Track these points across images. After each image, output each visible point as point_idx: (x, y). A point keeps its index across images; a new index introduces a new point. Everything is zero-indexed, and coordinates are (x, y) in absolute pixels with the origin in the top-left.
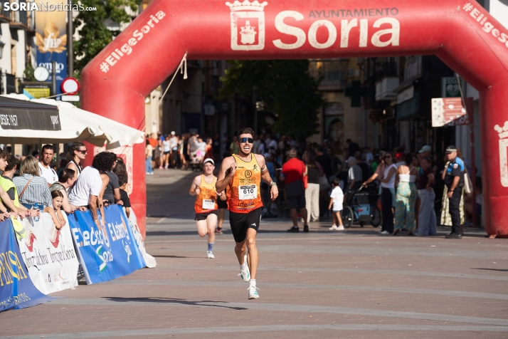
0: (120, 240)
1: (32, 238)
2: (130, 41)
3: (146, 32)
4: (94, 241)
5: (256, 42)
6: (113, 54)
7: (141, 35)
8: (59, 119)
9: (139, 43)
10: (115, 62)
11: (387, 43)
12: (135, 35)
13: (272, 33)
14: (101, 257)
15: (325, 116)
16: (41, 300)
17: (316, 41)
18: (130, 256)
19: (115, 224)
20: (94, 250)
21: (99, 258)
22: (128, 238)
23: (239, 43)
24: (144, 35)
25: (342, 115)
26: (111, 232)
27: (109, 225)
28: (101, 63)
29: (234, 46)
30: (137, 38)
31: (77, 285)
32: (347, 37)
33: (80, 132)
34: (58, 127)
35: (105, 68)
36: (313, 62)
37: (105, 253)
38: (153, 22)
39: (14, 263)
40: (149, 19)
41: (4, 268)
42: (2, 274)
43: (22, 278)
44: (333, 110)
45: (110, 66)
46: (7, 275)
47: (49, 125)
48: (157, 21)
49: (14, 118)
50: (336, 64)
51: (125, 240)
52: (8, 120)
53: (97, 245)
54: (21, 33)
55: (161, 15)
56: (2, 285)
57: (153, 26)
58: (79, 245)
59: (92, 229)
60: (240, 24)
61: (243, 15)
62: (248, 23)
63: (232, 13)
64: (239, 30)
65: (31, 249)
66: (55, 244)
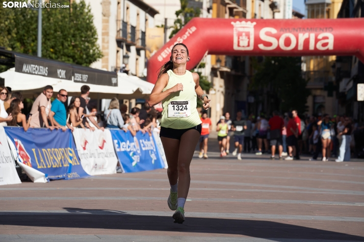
0: (148, 151)
1: (86, 143)
3: (185, 39)
4: (129, 148)
6: (166, 51)
8: (117, 80)
10: (166, 55)
11: (326, 48)
12: (178, 39)
13: (258, 41)
14: (133, 157)
16: (86, 177)
17: (284, 45)
18: (155, 161)
19: (145, 141)
20: (129, 153)
23: (239, 45)
25: (325, 103)
26: (142, 145)
27: (141, 141)
28: (158, 56)
29: (236, 47)
31: (115, 172)
32: (303, 44)
33: (135, 90)
34: (116, 85)
35: (160, 59)
36: (308, 72)
37: (135, 156)
38: (189, 33)
39: (71, 155)
40: (186, 31)
41: (63, 157)
42: (61, 160)
43: (76, 164)
44: (319, 100)
45: (163, 58)
46: (65, 161)
47: (110, 83)
48: (191, 32)
49: (85, 77)
50: (322, 73)
51: (152, 151)
52: (81, 77)
53: (130, 151)
54: (142, 52)
55: (194, 29)
56: (61, 166)
57: (189, 35)
58: (118, 150)
59: (128, 141)
60: (240, 35)
61: (241, 30)
62: (244, 34)
63: (234, 29)
64: (239, 38)
65: (84, 148)
66: (101, 148)
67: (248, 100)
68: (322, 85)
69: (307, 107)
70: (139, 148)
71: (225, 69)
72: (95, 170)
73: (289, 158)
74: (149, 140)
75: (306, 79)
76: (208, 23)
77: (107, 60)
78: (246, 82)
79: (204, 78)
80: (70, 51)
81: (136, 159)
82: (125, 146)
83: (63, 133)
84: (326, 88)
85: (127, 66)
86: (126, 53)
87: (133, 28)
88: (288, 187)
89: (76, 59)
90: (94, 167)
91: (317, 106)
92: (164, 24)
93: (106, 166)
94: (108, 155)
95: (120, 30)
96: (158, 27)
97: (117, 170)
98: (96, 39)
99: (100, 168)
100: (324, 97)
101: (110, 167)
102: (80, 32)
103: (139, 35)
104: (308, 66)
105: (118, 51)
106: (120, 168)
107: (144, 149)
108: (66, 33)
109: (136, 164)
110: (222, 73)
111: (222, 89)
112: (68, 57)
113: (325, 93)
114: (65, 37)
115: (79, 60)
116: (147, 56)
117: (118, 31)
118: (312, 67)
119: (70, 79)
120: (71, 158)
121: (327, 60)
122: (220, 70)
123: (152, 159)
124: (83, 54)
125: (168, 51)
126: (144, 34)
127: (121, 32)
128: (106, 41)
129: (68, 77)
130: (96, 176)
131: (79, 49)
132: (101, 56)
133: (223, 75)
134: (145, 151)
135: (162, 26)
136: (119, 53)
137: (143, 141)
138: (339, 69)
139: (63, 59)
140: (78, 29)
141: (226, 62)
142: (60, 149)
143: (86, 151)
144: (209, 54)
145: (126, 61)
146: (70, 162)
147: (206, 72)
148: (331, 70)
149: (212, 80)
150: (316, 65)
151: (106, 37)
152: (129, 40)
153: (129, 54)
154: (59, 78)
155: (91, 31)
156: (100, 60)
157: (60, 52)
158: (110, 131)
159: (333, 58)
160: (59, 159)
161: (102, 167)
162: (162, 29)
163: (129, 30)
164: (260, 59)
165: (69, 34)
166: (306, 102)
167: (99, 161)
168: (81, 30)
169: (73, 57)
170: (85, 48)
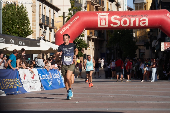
0: (57, 79)
1: (25, 75)
2: (69, 25)
3: (73, 22)
4: (47, 78)
5: (106, 25)
6: (64, 28)
7: (72, 23)
8: (40, 44)
9: (72, 25)
10: (65, 31)
11: (144, 25)
12: (70, 23)
13: (110, 22)
14: (49, 82)
15: (140, 53)
16: (26, 93)
17: (123, 24)
18: (60, 84)
19: (55, 74)
20: (47, 80)
21: (48, 83)
22: (60, 78)
23: (101, 25)
24: (73, 23)
25: (145, 52)
26: (53, 76)
27: (53, 74)
28: (60, 31)
29: (99, 26)
30: (71, 24)
31: (40, 90)
32: (133, 23)
33: (49, 49)
34: (39, 46)
35: (61, 33)
36: (136, 37)
37: (50, 82)
38: (76, 19)
39: (18, 82)
40: (74, 18)
41: (14, 83)
42: (13, 85)
43: (20, 86)
44: (142, 51)
45: (63, 32)
46: (15, 85)
47: (36, 46)
48: (77, 19)
49: (24, 43)
50: (143, 38)
51: (58, 79)
52: (22, 43)
53: (48, 79)
54: (53, 30)
55: (78, 17)
56: (13, 88)
57: (75, 20)
58: (41, 79)
59: (46, 74)
60: (101, 19)
61: (102, 17)
62: (103, 19)
63: (98, 16)
64: (101, 21)
65: (24, 79)
66: (33, 78)
67: (106, 52)
68: (143, 44)
69: (136, 55)
70: (52, 77)
71: (94, 37)
72: (30, 89)
73: (127, 81)
74: (57, 74)
75: (135, 41)
76: (85, 14)
77: (35, 34)
78: (105, 43)
79: (84, 42)
80: (16, 30)
81: (50, 83)
82: (45, 77)
83: (14, 71)
84: (145, 45)
85: (45, 37)
86: (45, 30)
87: (48, 18)
88: (127, 95)
89: (19, 34)
90: (29, 88)
91: (141, 54)
92: (63, 15)
93: (35, 87)
94: (37, 82)
95: (41, 19)
96: (60, 17)
97: (41, 89)
98: (29, 24)
99: (32, 88)
100: (144, 50)
101: (37, 87)
102: (21, 21)
103: (51, 21)
104: (136, 34)
105: (40, 30)
106: (43, 88)
107: (54, 78)
108: (14, 21)
109: (51, 86)
110: (93, 39)
111: (93, 47)
112: (16, 33)
113: (145, 48)
114: (14, 24)
115: (21, 34)
116: (55, 32)
117: (40, 20)
118: (138, 35)
119: (16, 44)
120: (18, 83)
121: (145, 31)
122: (92, 37)
123: (59, 83)
124: (23, 32)
125: (65, 29)
126: (53, 20)
127: (42, 20)
128: (34, 25)
129: (16, 43)
130: (30, 92)
131: (21, 29)
132: (32, 32)
133: (93, 40)
134: (55, 79)
135: (62, 16)
136: (41, 31)
137: (54, 74)
138: (151, 36)
139: (13, 35)
140: (20, 19)
141: (95, 34)
142: (12, 79)
143: (25, 80)
144: (86, 29)
145: (44, 34)
146: (18, 85)
147: (85, 39)
148: (148, 36)
149: (88, 43)
150: (140, 34)
151: (34, 23)
152: (46, 24)
153: (46, 31)
154: (11, 44)
155: (26, 20)
156: (32, 34)
157: (11, 31)
158: (37, 69)
159: (148, 30)
160: (12, 84)
161: (34, 88)
162: (62, 18)
163: (46, 19)
164: (112, 32)
165: (16, 22)
166: (136, 52)
167: (32, 85)
168: (22, 20)
169: (18, 33)
170: (24, 29)
